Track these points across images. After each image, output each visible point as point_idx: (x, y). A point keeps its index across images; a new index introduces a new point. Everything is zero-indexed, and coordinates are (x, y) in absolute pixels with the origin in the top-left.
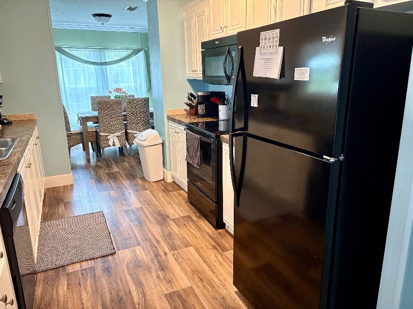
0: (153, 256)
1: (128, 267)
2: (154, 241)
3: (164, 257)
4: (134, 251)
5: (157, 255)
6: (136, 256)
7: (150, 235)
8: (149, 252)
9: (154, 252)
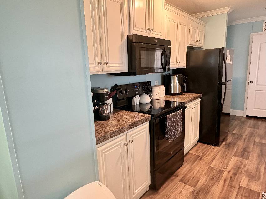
0: (237, 175)
1: (259, 179)
2: (227, 182)
3: (232, 171)
4: (247, 185)
5: (236, 174)
6: (248, 182)
7: (225, 188)
8: (238, 179)
9: (235, 177)
